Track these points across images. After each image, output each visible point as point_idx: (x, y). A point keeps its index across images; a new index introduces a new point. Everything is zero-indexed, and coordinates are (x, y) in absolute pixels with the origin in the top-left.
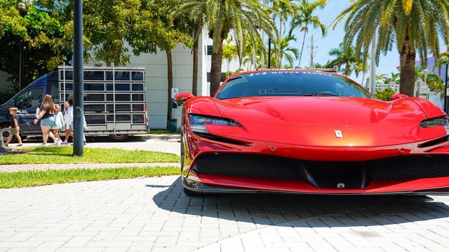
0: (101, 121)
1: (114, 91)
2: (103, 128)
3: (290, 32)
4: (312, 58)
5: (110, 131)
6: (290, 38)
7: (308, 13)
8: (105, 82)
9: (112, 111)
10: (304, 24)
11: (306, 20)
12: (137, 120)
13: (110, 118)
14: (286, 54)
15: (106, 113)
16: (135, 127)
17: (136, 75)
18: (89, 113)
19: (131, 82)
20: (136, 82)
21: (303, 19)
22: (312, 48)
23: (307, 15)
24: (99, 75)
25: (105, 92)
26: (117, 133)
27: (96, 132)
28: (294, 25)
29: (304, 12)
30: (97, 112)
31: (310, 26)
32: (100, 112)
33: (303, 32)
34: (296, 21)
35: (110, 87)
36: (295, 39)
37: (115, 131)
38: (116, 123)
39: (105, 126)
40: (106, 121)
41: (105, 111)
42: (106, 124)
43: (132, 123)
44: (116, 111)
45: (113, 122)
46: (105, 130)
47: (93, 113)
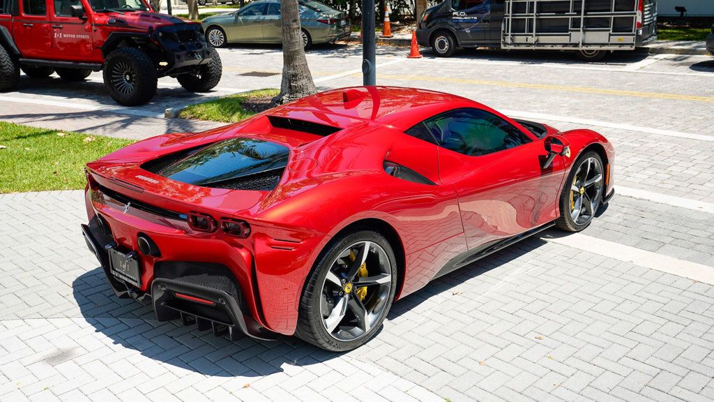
0: (562, 28)
2: (565, 39)
5: (576, 45)
9: (579, 13)
13: (576, 24)
15: (570, 15)
16: (614, 39)
18: (546, 16)
26: (584, 48)
27: (553, 45)
30: (558, 13)
32: (563, 13)
37: (581, 44)
38: (584, 31)
39: (569, 37)
40: (570, 28)
41: (570, 13)
42: (569, 32)
43: (611, 32)
44: (585, 12)
45: (579, 31)
46: (568, 42)
47: (551, 16)
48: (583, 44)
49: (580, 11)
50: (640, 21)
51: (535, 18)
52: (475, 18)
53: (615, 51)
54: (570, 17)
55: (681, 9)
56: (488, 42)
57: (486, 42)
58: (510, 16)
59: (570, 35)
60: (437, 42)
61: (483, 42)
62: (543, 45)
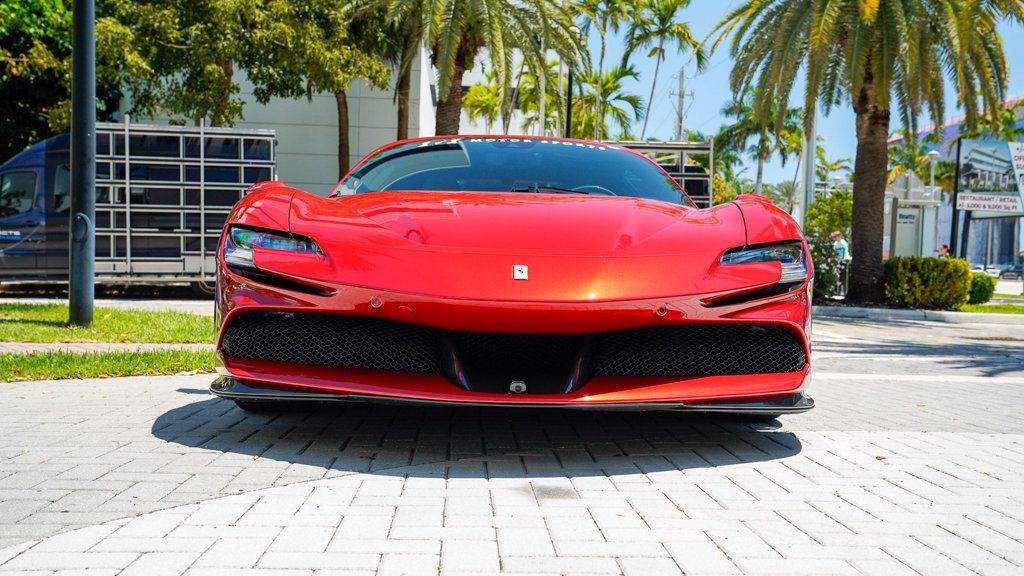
0: (171, 251)
1: (202, 182)
2: (177, 267)
3: (625, 59)
4: (681, 120)
5: (193, 275)
6: (625, 71)
7: (665, 16)
8: (182, 162)
9: (197, 229)
10: (655, 41)
11: (661, 32)
13: (193, 245)
14: (615, 109)
15: (182, 233)
17: (254, 146)
18: (142, 232)
19: (242, 163)
20: (252, 163)
21: (654, 28)
22: (681, 96)
23: (663, 20)
24: (168, 145)
25: (182, 185)
26: (208, 279)
27: (159, 275)
28: (633, 43)
29: (658, 13)
30: (163, 229)
31: (671, 46)
32: (170, 229)
33: (655, 58)
34: (638, 32)
35: (193, 174)
36: (635, 75)
37: (203, 273)
38: (206, 255)
39: (181, 264)
40: (182, 251)
41: (182, 229)
42: (182, 257)
44: (206, 228)
45: (200, 255)
46: (181, 271)
47: (152, 233)
48: (206, 274)
49: (199, 229)
51: (128, 235)
52: (17, 233)
54: (182, 236)
56: (43, 272)
57: (39, 272)
59: (183, 261)
61: (33, 272)
62: (139, 275)
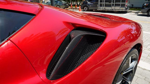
0: (110, 6)
2: (111, 8)
5: (113, 9)
9: (114, 3)
12: (122, 6)
13: (113, 5)
15: (112, 3)
16: (121, 9)
18: (107, 3)
26: (115, 10)
27: (108, 9)
30: (109, 3)
32: (110, 3)
38: (115, 7)
40: (112, 6)
43: (120, 7)
47: (108, 3)
50: (127, 5)
51: (104, 4)
52: (92, 3)
53: (121, 11)
55: (132, 5)
58: (99, 3)
60: (84, 8)
62: (106, 9)
